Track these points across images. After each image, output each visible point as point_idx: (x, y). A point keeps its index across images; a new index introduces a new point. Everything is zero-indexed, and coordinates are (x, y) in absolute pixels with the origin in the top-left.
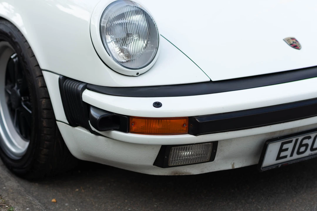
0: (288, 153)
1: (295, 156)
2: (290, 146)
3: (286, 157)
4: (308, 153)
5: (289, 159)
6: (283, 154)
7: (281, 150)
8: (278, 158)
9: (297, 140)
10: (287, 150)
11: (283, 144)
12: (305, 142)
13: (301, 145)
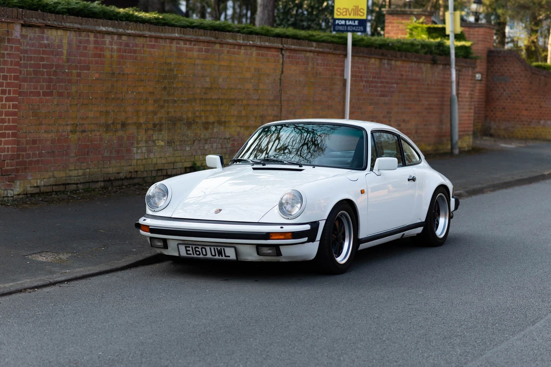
0: (191, 252)
1: (195, 256)
2: (190, 249)
3: (191, 254)
4: (201, 256)
5: (192, 256)
6: (188, 252)
7: (187, 251)
8: (187, 254)
9: (192, 247)
10: (189, 251)
11: (186, 247)
12: (197, 249)
13: (196, 251)
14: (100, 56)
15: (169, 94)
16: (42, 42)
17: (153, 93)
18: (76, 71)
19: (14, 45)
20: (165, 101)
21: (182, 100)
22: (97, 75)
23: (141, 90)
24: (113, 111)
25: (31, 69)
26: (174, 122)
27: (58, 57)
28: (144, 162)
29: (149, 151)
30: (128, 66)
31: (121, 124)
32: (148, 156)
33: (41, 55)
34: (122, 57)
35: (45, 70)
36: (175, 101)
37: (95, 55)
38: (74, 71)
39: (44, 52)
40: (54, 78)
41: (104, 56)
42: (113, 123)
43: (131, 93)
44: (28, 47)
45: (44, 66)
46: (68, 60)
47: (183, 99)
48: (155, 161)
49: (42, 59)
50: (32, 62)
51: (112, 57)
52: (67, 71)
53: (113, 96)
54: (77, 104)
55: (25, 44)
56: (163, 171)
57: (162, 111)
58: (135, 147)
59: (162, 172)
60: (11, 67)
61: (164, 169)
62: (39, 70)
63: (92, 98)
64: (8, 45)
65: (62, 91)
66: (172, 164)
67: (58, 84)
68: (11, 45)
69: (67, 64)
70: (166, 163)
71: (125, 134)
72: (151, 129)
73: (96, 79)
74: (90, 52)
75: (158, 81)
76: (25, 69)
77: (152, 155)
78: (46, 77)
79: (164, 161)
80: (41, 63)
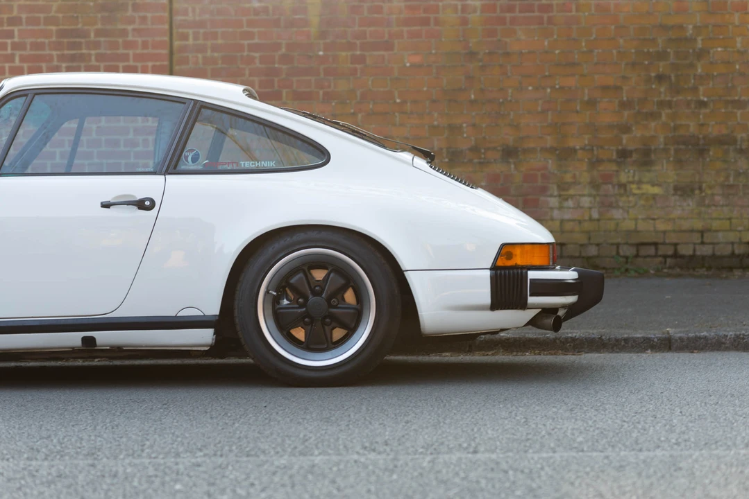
14: (425, 22)
15: (676, 90)
16: (247, 5)
17: (618, 89)
18: (349, 53)
19: (149, 15)
20: (662, 104)
21: (733, 102)
22: (417, 59)
23: (571, 82)
24: (474, 125)
25: (216, 55)
26: (697, 147)
27: (295, 29)
28: (587, 226)
29: (607, 205)
30: (523, 37)
31: (503, 150)
32: (600, 213)
33: (245, 29)
34: (502, 21)
35: (257, 55)
36: (702, 104)
37: (407, 22)
38: (344, 54)
39: (250, 23)
40: (284, 67)
41: (437, 22)
42: (475, 149)
43: (536, 89)
44: (207, 17)
45: (252, 48)
46: (323, 35)
47: (737, 98)
48: (629, 225)
49: (249, 35)
50: (220, 41)
51: (464, 22)
52: (321, 53)
53: (473, 96)
54: (354, 114)
55: (198, 11)
56: (660, 246)
57: (653, 124)
58: (551, 196)
59: (657, 249)
60: (145, 51)
61: (664, 244)
62: (239, 54)
63: (404, 102)
64: (136, 15)
65: (308, 90)
66: (699, 235)
67: (295, 79)
68: (142, 14)
69: (321, 42)
70: (674, 231)
71: (516, 168)
72: (614, 161)
73: (413, 66)
74: (394, 16)
75: (634, 64)
76: (200, 56)
77: (617, 214)
78: (261, 66)
79: (669, 227)
80: (246, 42)
